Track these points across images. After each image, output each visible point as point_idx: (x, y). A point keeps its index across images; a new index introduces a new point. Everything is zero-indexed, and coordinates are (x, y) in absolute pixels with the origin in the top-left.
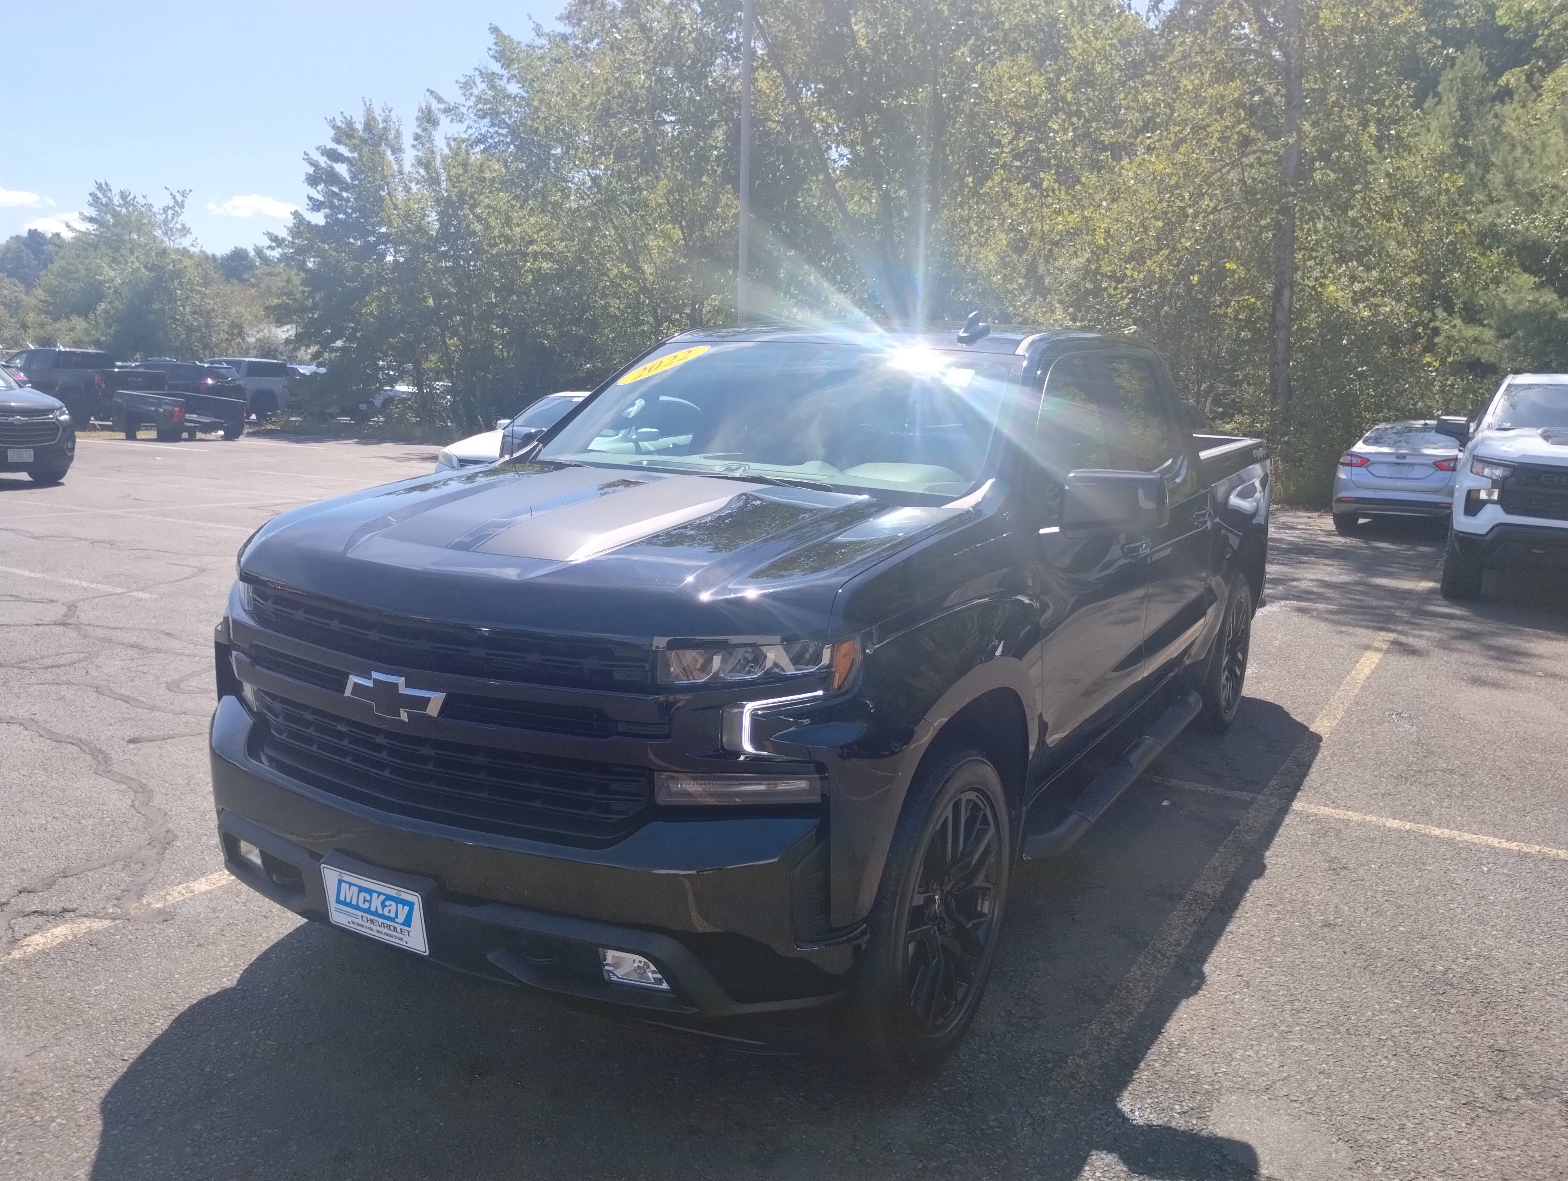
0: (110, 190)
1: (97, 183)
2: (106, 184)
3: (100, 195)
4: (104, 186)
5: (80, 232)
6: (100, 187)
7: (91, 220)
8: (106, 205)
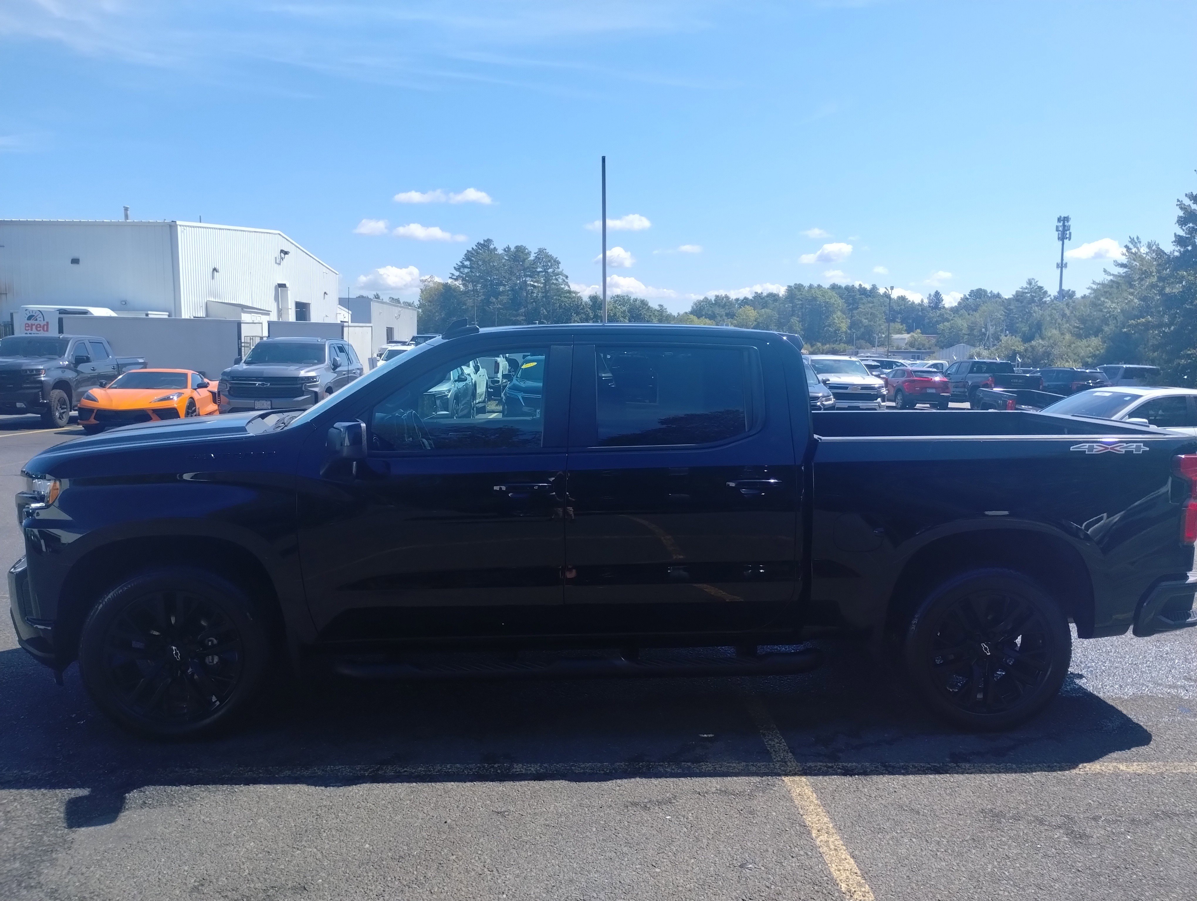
0: (1140, 242)
1: (1130, 238)
2: (1138, 238)
3: (1131, 246)
4: (1136, 239)
5: (1113, 275)
6: (1132, 241)
7: (1123, 265)
8: (1135, 254)
